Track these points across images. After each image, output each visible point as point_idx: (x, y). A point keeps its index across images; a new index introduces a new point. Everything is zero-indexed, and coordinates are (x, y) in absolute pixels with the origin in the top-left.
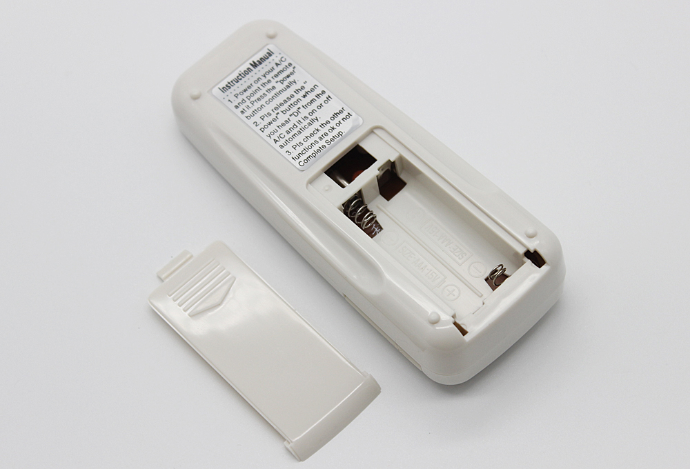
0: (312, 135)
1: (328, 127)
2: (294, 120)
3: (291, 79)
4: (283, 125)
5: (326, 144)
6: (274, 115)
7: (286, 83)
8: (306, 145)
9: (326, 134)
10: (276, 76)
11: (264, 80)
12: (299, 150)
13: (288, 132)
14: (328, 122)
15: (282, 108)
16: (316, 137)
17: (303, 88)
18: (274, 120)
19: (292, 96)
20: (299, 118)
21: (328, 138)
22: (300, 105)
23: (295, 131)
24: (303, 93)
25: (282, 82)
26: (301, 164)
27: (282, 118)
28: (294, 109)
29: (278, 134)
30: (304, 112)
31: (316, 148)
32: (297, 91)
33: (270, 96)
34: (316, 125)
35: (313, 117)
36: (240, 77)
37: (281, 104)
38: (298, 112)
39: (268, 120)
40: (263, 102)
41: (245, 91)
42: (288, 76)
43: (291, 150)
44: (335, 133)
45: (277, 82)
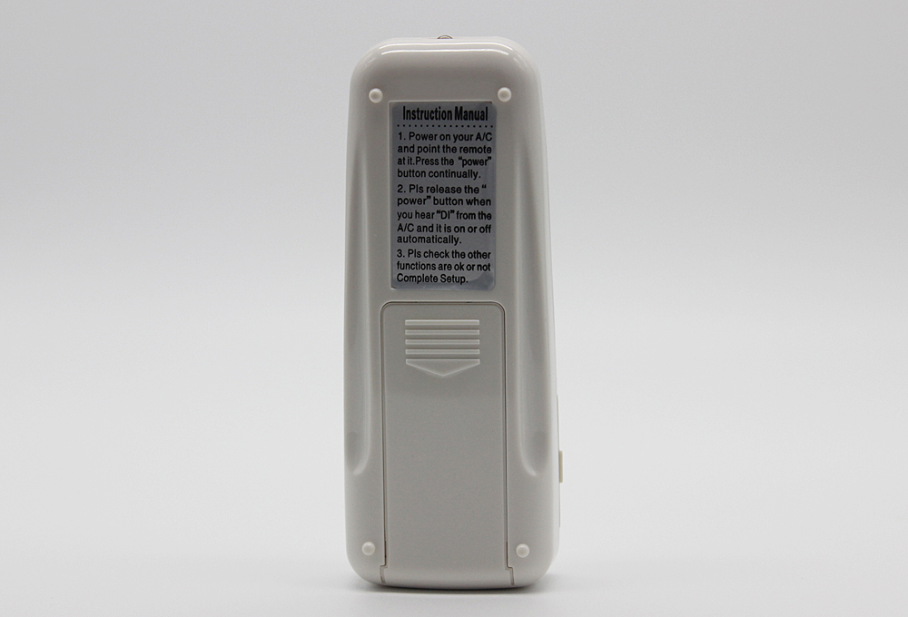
0: (437, 255)
1: (458, 261)
2: (437, 220)
3: (475, 168)
4: (423, 216)
5: (439, 278)
6: (423, 196)
7: (467, 168)
8: (423, 260)
9: (449, 267)
10: (466, 150)
11: (451, 144)
12: (412, 260)
13: (419, 229)
14: (463, 255)
15: (439, 196)
16: (438, 261)
17: (476, 190)
18: (420, 201)
19: (459, 190)
20: (443, 223)
21: (448, 273)
22: (456, 208)
23: (426, 234)
24: (471, 196)
25: (465, 163)
26: (400, 277)
27: (429, 207)
28: (447, 208)
29: (408, 221)
30: (453, 221)
31: (428, 273)
32: (468, 189)
33: (440, 168)
34: (450, 247)
35: (456, 235)
36: (433, 115)
37: (441, 190)
38: (448, 216)
39: (415, 195)
40: (428, 168)
41: (424, 137)
42: (475, 162)
43: (405, 253)
44: (459, 274)
45: (460, 158)
